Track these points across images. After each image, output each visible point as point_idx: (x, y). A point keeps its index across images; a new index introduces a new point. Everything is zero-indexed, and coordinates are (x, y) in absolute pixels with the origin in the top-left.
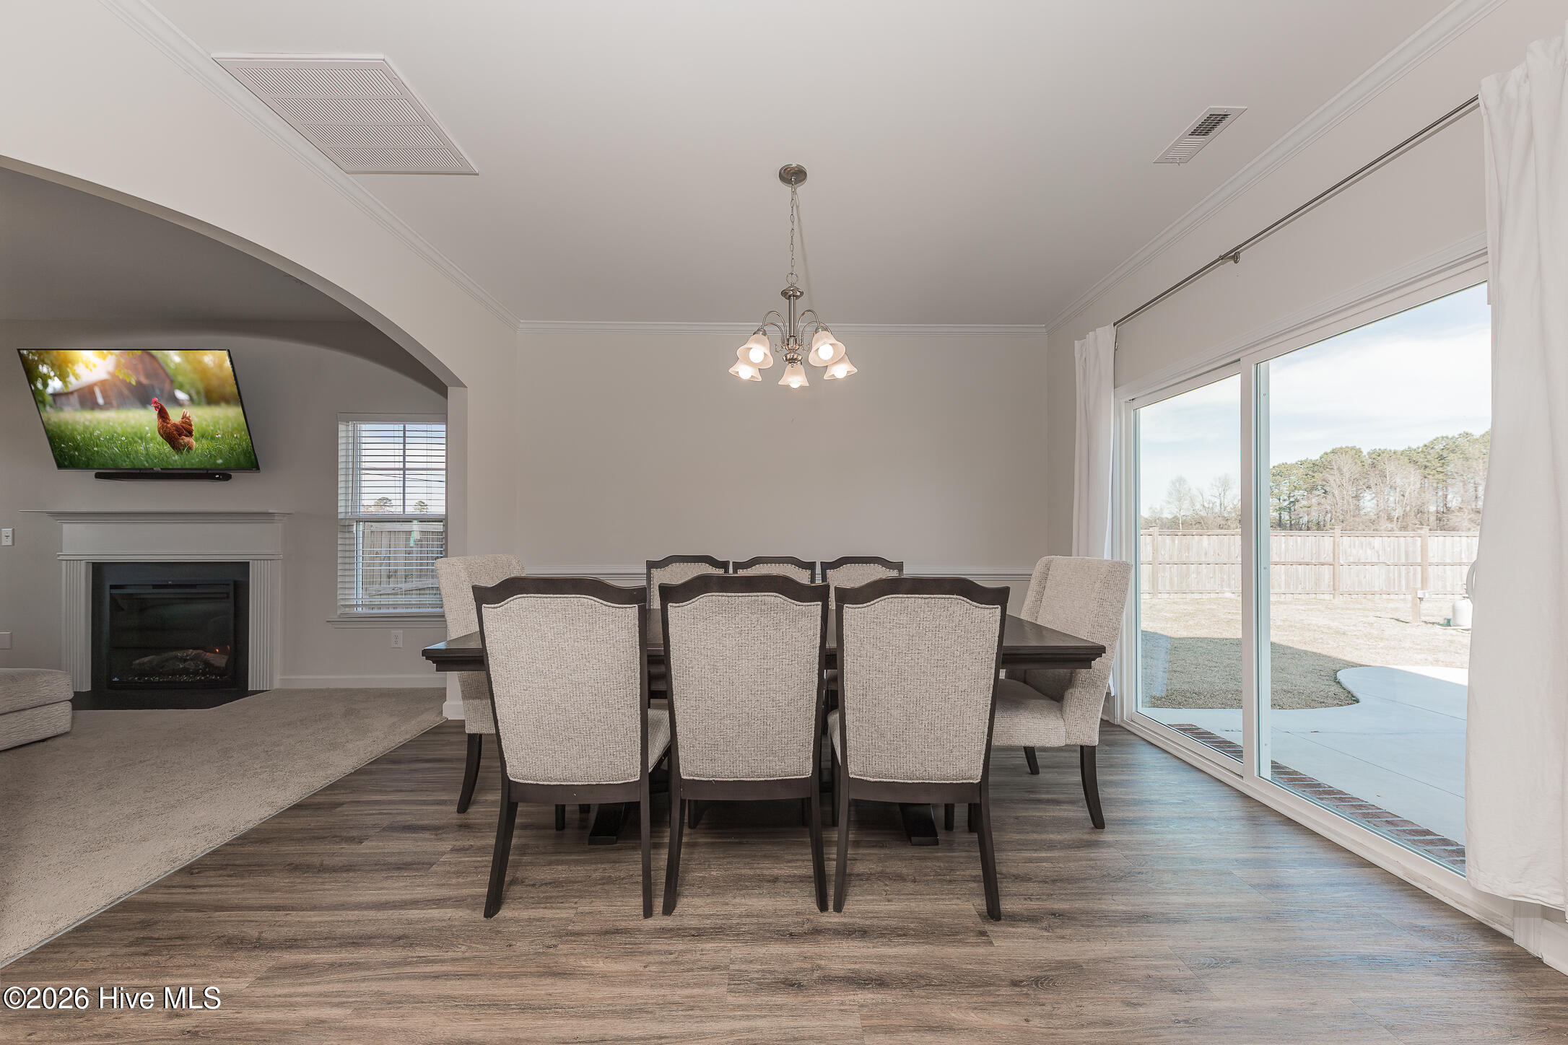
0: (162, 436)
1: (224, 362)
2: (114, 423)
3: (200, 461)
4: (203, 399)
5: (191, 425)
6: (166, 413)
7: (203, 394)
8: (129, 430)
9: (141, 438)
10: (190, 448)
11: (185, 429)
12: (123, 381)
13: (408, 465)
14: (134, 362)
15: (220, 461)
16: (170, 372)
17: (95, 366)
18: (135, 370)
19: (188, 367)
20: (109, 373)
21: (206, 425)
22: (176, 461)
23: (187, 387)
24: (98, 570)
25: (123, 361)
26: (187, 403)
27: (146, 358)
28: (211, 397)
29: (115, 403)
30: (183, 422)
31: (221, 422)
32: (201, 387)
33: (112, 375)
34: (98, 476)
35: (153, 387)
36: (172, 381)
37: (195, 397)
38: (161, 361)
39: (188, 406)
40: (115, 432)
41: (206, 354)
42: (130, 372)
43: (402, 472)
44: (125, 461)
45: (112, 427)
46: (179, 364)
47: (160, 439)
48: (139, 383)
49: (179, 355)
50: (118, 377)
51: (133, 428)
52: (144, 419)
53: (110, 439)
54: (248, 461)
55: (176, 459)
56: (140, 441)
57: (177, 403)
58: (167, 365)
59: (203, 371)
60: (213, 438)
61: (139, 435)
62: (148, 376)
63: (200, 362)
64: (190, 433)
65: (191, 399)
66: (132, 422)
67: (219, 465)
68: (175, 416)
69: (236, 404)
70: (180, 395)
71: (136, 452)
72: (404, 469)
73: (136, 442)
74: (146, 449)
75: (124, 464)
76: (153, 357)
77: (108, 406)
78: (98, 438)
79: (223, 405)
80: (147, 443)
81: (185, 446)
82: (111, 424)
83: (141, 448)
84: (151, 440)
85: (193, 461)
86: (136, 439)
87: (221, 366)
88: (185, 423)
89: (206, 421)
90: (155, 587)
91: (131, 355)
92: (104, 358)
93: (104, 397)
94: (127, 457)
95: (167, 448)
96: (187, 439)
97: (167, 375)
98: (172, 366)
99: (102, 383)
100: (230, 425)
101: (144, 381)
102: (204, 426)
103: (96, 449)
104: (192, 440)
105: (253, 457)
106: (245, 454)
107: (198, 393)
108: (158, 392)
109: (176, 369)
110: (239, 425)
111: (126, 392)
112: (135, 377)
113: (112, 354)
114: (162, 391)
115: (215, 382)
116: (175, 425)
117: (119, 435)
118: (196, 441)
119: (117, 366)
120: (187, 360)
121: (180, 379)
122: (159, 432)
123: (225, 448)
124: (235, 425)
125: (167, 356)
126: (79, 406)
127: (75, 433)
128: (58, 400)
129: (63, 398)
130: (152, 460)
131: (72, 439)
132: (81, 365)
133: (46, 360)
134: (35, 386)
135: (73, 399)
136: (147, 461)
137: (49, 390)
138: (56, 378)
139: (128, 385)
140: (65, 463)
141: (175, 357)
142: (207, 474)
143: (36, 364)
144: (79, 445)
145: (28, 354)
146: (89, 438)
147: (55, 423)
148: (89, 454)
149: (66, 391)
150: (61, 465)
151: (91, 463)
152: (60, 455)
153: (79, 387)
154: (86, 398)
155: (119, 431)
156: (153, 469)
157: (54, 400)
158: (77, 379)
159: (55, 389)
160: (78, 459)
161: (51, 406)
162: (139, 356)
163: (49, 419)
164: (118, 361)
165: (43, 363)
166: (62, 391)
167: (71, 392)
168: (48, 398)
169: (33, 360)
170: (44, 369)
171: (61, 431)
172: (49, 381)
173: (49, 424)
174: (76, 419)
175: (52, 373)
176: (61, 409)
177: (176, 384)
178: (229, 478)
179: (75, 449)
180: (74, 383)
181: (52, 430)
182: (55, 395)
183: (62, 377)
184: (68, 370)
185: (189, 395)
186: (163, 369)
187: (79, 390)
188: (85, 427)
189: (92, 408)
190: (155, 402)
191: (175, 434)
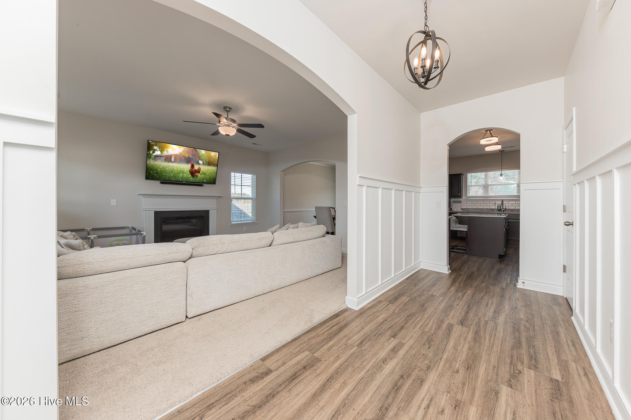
0: (190, 172)
1: (217, 155)
2: (175, 167)
3: (199, 181)
4: (207, 164)
5: (200, 170)
6: (194, 166)
7: (207, 162)
8: (179, 169)
9: (182, 172)
10: (197, 177)
11: (198, 171)
12: (184, 155)
14: (190, 151)
15: (205, 181)
16: (200, 155)
17: (175, 150)
18: (189, 153)
19: (206, 155)
21: (205, 171)
22: (191, 180)
23: (203, 160)
25: (186, 150)
26: (202, 164)
27: (194, 150)
28: (209, 164)
29: (178, 161)
30: (198, 169)
31: (210, 170)
32: (207, 161)
33: (181, 153)
34: (162, 183)
35: (193, 158)
36: (199, 158)
37: (205, 163)
38: (198, 152)
40: (174, 170)
41: (212, 152)
42: (187, 153)
44: (173, 178)
45: (173, 168)
46: (204, 154)
48: (189, 157)
49: (205, 152)
50: (182, 154)
51: (181, 169)
52: (187, 167)
53: (171, 171)
54: (212, 181)
55: (192, 179)
56: (181, 173)
57: (199, 164)
58: (200, 153)
59: (210, 157)
60: (205, 174)
61: (182, 171)
62: (192, 155)
63: (210, 154)
64: (199, 172)
65: (203, 164)
66: (181, 167)
68: (196, 167)
69: (216, 167)
70: (200, 162)
71: (179, 176)
72: (241, 185)
74: (183, 175)
75: (173, 179)
76: (196, 151)
77: (175, 161)
78: (167, 171)
79: (212, 166)
80: (184, 174)
81: (196, 176)
82: (173, 167)
83: (181, 175)
84: (186, 173)
86: (181, 172)
87: (215, 156)
88: (199, 169)
89: (205, 169)
91: (189, 149)
92: (180, 148)
93: (174, 159)
94: (175, 177)
95: (190, 176)
96: (197, 174)
97: (199, 156)
98: (201, 154)
99: (176, 155)
100: (212, 171)
101: (190, 156)
103: (164, 174)
104: (199, 175)
105: (215, 180)
106: (213, 179)
107: (206, 162)
108: (194, 160)
109: (202, 155)
110: (214, 172)
111: (183, 159)
112: (188, 155)
113: (183, 148)
114: (195, 160)
115: (212, 160)
116: (195, 170)
117: (175, 170)
118: (200, 174)
119: (183, 151)
120: (206, 153)
121: (202, 158)
122: (189, 171)
123: (208, 177)
124: (213, 172)
125: (201, 151)
126: (164, 160)
127: (158, 168)
128: (157, 158)
129: (159, 158)
130: (183, 179)
131: (157, 170)
132: (171, 149)
133: (158, 145)
134: (149, 152)
135: (163, 158)
136: (181, 179)
137: (155, 154)
138: (159, 151)
139: (185, 157)
140: (150, 178)
141: (203, 152)
142: (200, 184)
143: (153, 146)
144: (158, 172)
145: (151, 142)
146: (163, 171)
147: (152, 164)
148: (161, 175)
149: (161, 155)
150: (147, 178)
151: (160, 178)
152: (149, 175)
153: (167, 155)
154: (168, 159)
155: (176, 169)
156: (182, 182)
157: (155, 158)
158: (167, 152)
159: (157, 154)
160: (156, 177)
161: (153, 159)
162: (192, 150)
163: (150, 163)
164: (184, 150)
165: (156, 145)
166: (159, 155)
167: (163, 156)
168: (153, 157)
169: (152, 144)
170: (155, 148)
171: (153, 167)
172: (156, 152)
173: (149, 165)
174: (161, 164)
175: (158, 149)
176: (156, 161)
177: (200, 159)
178: (203, 186)
179: (156, 173)
180: (165, 153)
181: (149, 167)
182: (156, 156)
183: (162, 151)
184: (165, 149)
185: (203, 162)
186: (198, 154)
187: (165, 156)
188: (164, 167)
189: (169, 162)
190: (192, 163)
191: (193, 173)
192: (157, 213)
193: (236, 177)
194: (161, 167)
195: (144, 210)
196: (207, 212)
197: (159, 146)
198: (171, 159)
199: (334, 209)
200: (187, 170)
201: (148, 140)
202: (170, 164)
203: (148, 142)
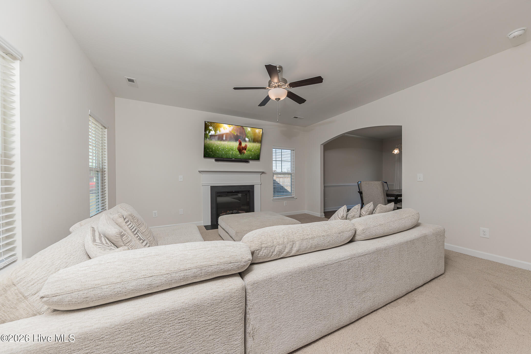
0: (238, 150)
1: (261, 132)
2: (226, 145)
3: (246, 157)
4: (252, 141)
5: (247, 147)
6: (241, 144)
8: (229, 147)
9: (232, 150)
10: (244, 153)
11: (245, 148)
12: (233, 134)
13: (282, 160)
14: (238, 129)
15: (251, 157)
16: (246, 133)
17: (226, 129)
18: (237, 131)
19: (251, 132)
20: (230, 131)
22: (239, 157)
23: (249, 137)
25: (235, 128)
26: (248, 141)
27: (242, 128)
28: (254, 140)
29: (228, 139)
30: (245, 146)
31: (255, 147)
32: (253, 137)
33: (230, 132)
34: (216, 160)
35: (240, 136)
36: (246, 135)
37: (250, 140)
39: (248, 142)
41: (257, 129)
42: (235, 131)
43: (281, 161)
44: (225, 156)
45: (225, 146)
46: (249, 131)
47: (237, 150)
48: (237, 135)
49: (250, 129)
50: (232, 133)
51: (231, 147)
52: (235, 145)
53: (223, 149)
55: (239, 156)
56: (231, 151)
57: (245, 141)
58: (246, 131)
59: (255, 134)
60: (251, 151)
61: (232, 149)
62: (240, 133)
63: (255, 131)
64: (246, 149)
65: (249, 141)
66: (231, 145)
67: (250, 158)
68: (243, 144)
69: (260, 143)
70: (247, 139)
71: (229, 154)
73: (230, 151)
74: (232, 153)
76: (243, 128)
77: (226, 140)
78: (220, 149)
79: (257, 143)
80: (233, 151)
82: (225, 145)
83: (231, 153)
84: (235, 150)
85: (244, 157)
87: (259, 133)
89: (251, 146)
91: (238, 127)
92: (230, 127)
93: (226, 138)
94: (226, 155)
95: (238, 153)
96: (244, 151)
97: (245, 133)
98: (247, 131)
99: (227, 134)
100: (256, 148)
101: (239, 134)
102: (250, 148)
103: (218, 152)
104: (245, 152)
105: (259, 156)
106: (257, 156)
107: (251, 139)
108: (241, 138)
109: (248, 132)
110: (259, 148)
111: (232, 137)
112: (236, 133)
113: (232, 126)
115: (257, 137)
116: (243, 147)
117: (226, 149)
118: (247, 151)
119: (233, 130)
120: (252, 130)
121: (248, 135)
122: (238, 148)
123: (253, 154)
124: (258, 148)
125: (247, 129)
126: (217, 139)
127: (213, 147)
128: (212, 137)
129: (213, 137)
130: (233, 156)
131: (212, 149)
132: (222, 128)
133: (212, 125)
134: (206, 132)
135: (217, 138)
136: (231, 156)
137: (210, 134)
138: (213, 131)
139: (234, 135)
140: (207, 156)
141: (249, 129)
142: (246, 161)
143: (209, 126)
144: (213, 151)
145: (207, 123)
146: (217, 149)
147: (208, 144)
148: (215, 153)
149: (215, 135)
150: (205, 157)
151: (215, 156)
152: (206, 153)
153: (219, 134)
154: (220, 137)
155: (226, 147)
156: (232, 159)
157: (210, 137)
158: (220, 132)
159: (212, 134)
160: (211, 155)
161: (209, 139)
162: (240, 128)
163: (207, 142)
165: (211, 126)
166: (214, 135)
167: (217, 135)
168: (209, 136)
169: (208, 125)
170: (211, 128)
171: (209, 146)
172: (211, 132)
173: (206, 144)
174: (215, 143)
175: (213, 129)
176: (211, 140)
177: (247, 136)
178: (249, 162)
179: (211, 151)
180: (218, 133)
181: (206, 146)
182: (211, 136)
183: (215, 131)
184: (218, 129)
185: (249, 140)
186: (245, 132)
187: (218, 135)
188: (217, 146)
189: (221, 140)
190: (239, 140)
191: (241, 150)
192: (213, 188)
193: (277, 153)
194: (215, 146)
195: (203, 185)
196: (252, 187)
197: (213, 127)
198: (223, 138)
199: (386, 184)
200: (235, 147)
201: (205, 121)
202: (223, 143)
203: (205, 123)
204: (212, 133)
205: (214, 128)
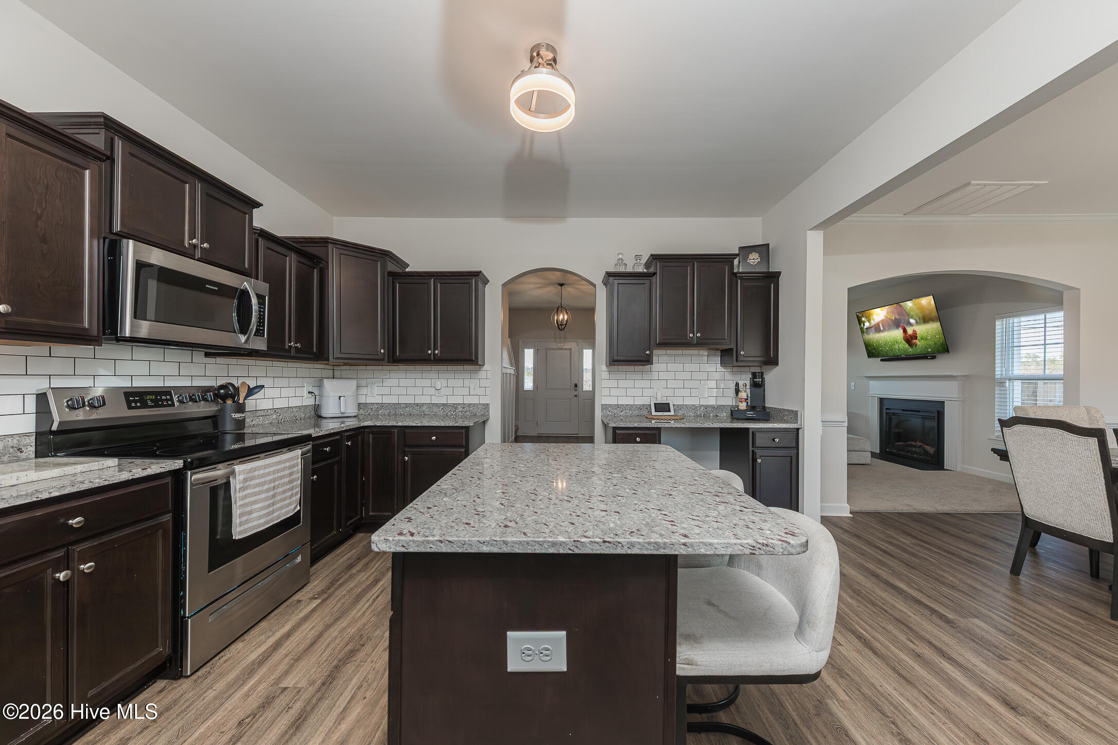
1: (931, 301)
2: (887, 337)
3: (921, 351)
4: (922, 321)
5: (917, 334)
6: (906, 330)
7: (921, 318)
8: (892, 339)
9: (897, 342)
10: (916, 345)
11: (914, 336)
12: (890, 319)
14: (894, 309)
15: (930, 350)
16: (907, 311)
17: (880, 314)
18: (894, 313)
19: (915, 308)
21: (924, 333)
23: (915, 317)
24: (882, 401)
25: (889, 310)
27: (898, 307)
28: (925, 320)
29: (887, 329)
30: (913, 333)
31: (930, 331)
32: (920, 315)
33: (886, 317)
34: (882, 360)
35: (901, 319)
36: (908, 315)
37: (918, 320)
38: (904, 307)
39: (916, 325)
40: (887, 341)
41: (923, 299)
42: (892, 314)
43: (1042, 347)
44: (891, 353)
45: (886, 339)
46: (911, 307)
47: (904, 342)
48: (895, 318)
49: (911, 303)
50: (888, 317)
51: (894, 338)
52: (898, 334)
53: (886, 344)
57: (911, 324)
58: (906, 308)
59: (921, 308)
60: (926, 339)
62: (899, 315)
63: (920, 304)
64: (916, 338)
65: (917, 322)
66: (893, 336)
67: (929, 352)
68: (910, 331)
69: (937, 321)
70: (912, 321)
71: (895, 349)
72: (1045, 344)
73: (895, 344)
74: (899, 347)
76: (900, 306)
77: (884, 330)
78: (882, 344)
79: (931, 322)
80: (899, 344)
81: (914, 344)
83: (897, 347)
87: (929, 304)
89: (923, 331)
90: (903, 410)
91: (892, 307)
92: (883, 310)
93: (883, 327)
94: (892, 351)
95: (907, 346)
96: (915, 341)
97: (906, 313)
98: (908, 308)
99: (883, 321)
100: (934, 332)
101: (897, 317)
102: (922, 334)
103: (881, 349)
104: (917, 341)
105: (946, 347)
106: (942, 346)
107: (919, 318)
109: (910, 309)
110: (938, 331)
111: (891, 323)
112: (894, 316)
113: (886, 308)
114: (904, 320)
115: (927, 312)
116: (910, 335)
118: (919, 341)
119: (887, 313)
120: (915, 304)
121: (912, 313)
122: (904, 339)
123: (932, 343)
124: (937, 332)
125: (906, 304)
126: (874, 332)
127: (873, 343)
129: (870, 330)
130: (901, 352)
131: (873, 345)
132: (875, 315)
133: (864, 316)
134: (861, 326)
135: (873, 329)
136: (899, 353)
137: (865, 327)
138: (867, 322)
139: (892, 320)
140: (871, 355)
141: (909, 304)
143: (861, 317)
145: (859, 315)
146: (879, 345)
147: (867, 340)
148: (878, 351)
150: (869, 357)
151: (879, 355)
152: (869, 352)
154: (877, 328)
156: (901, 356)
157: (867, 331)
158: (874, 321)
159: (867, 326)
160: (875, 354)
161: (866, 333)
162: (896, 307)
163: (865, 338)
164: (888, 310)
166: (869, 327)
167: (872, 327)
168: (865, 330)
170: (863, 319)
171: (869, 343)
172: (865, 323)
173: (865, 340)
174: (874, 337)
175: (866, 320)
176: (868, 334)
177: (910, 316)
178: (935, 357)
179: (874, 350)
180: (873, 323)
181: (866, 343)
182: (867, 329)
183: (869, 321)
184: (871, 318)
185: (916, 320)
186: (905, 310)
187: (874, 325)
188: (877, 340)
189: (879, 332)
190: (902, 326)
191: (910, 339)
194: (875, 341)
196: (941, 404)
198: (880, 328)
202: (882, 334)
203: (857, 315)
204: (867, 324)
205: (866, 317)
